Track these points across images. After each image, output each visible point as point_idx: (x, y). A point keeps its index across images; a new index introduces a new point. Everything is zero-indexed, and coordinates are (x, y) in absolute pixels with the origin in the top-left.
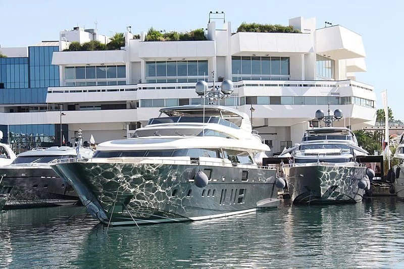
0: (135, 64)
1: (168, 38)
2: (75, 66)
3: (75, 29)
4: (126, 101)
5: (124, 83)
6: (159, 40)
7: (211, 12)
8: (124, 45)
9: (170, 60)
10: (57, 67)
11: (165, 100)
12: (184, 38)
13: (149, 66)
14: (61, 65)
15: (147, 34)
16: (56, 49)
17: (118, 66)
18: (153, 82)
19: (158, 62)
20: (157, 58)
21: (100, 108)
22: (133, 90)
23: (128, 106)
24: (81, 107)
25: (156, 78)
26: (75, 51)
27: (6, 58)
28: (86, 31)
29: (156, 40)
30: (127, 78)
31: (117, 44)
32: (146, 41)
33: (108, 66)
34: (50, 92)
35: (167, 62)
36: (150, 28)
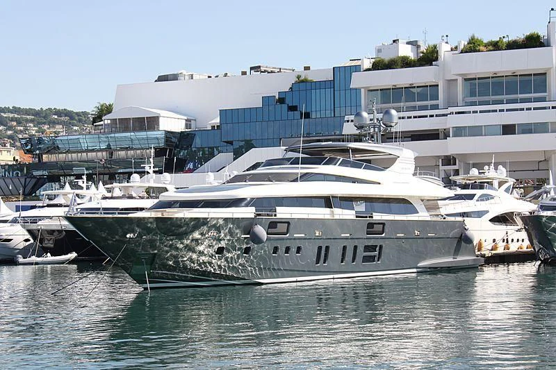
0: (451, 83)
1: (491, 48)
2: (379, 88)
3: (394, 41)
4: (438, 130)
5: (436, 107)
6: (479, 51)
7: (552, 9)
8: (437, 59)
9: (495, 75)
10: (357, 90)
11: (483, 128)
12: (513, 45)
13: (471, 83)
14: (363, 88)
15: (466, 43)
16: (357, 68)
17: (430, 86)
18: (473, 104)
19: (479, 79)
20: (478, 73)
21: (410, 139)
22: (444, 115)
23: (441, 135)
24: (388, 138)
25: (476, 99)
26: (378, 69)
27: (311, 82)
28: (408, 43)
29: (475, 51)
30: (441, 101)
31: (429, 58)
32: (462, 52)
33: (418, 87)
34: (348, 121)
35: (492, 77)
36: (471, 35)
